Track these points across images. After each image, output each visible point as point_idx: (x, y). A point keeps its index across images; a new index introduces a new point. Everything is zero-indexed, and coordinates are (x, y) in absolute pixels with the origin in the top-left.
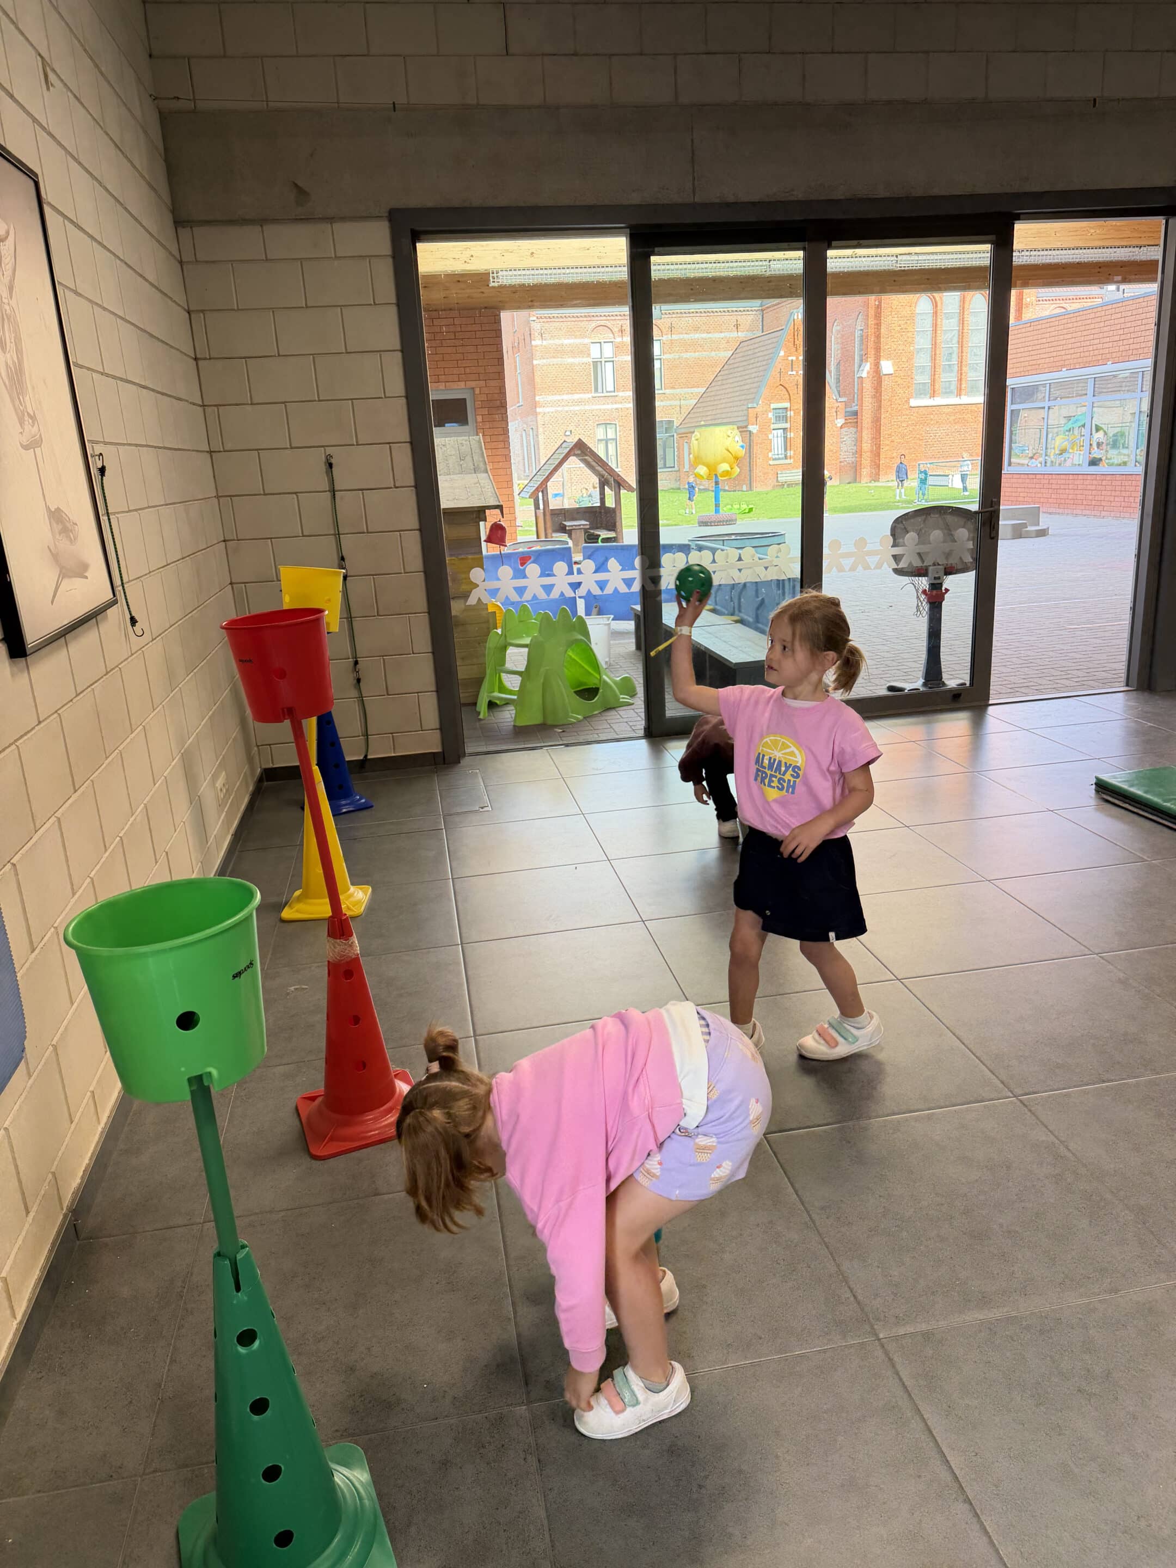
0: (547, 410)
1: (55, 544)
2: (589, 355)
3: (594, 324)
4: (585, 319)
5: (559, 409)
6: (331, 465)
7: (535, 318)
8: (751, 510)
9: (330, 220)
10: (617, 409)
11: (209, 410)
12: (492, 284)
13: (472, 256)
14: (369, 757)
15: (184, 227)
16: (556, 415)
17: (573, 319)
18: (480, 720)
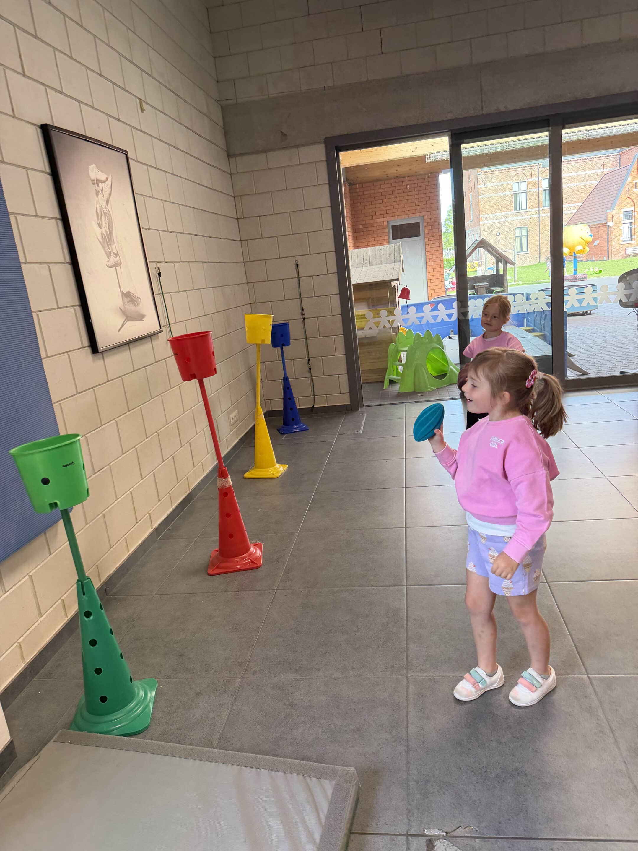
0: (486, 222)
1: (125, 307)
2: (512, 190)
3: (515, 173)
4: (510, 170)
5: (493, 221)
6: (297, 265)
7: (481, 173)
8: (600, 272)
9: (297, 146)
10: (528, 218)
11: (243, 242)
12: (427, 161)
13: (416, 148)
14: (315, 406)
15: (232, 158)
16: (491, 225)
17: (503, 171)
18: (384, 389)
